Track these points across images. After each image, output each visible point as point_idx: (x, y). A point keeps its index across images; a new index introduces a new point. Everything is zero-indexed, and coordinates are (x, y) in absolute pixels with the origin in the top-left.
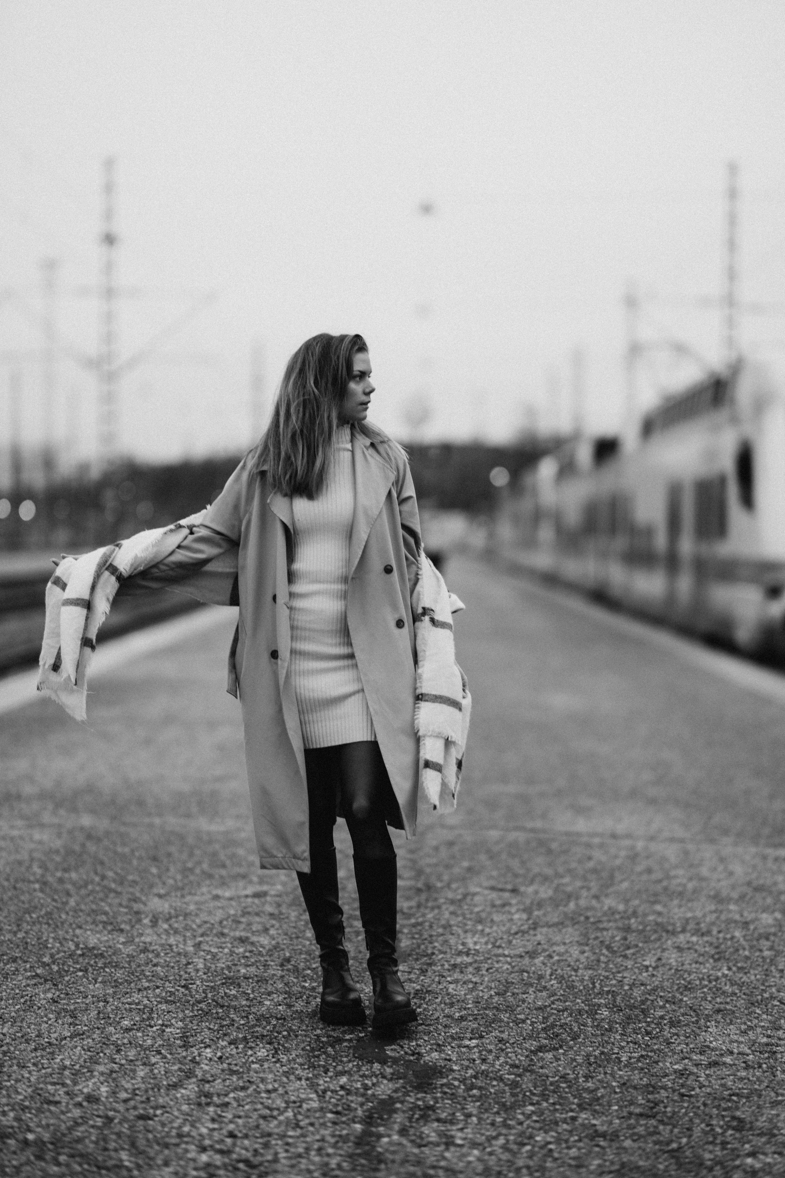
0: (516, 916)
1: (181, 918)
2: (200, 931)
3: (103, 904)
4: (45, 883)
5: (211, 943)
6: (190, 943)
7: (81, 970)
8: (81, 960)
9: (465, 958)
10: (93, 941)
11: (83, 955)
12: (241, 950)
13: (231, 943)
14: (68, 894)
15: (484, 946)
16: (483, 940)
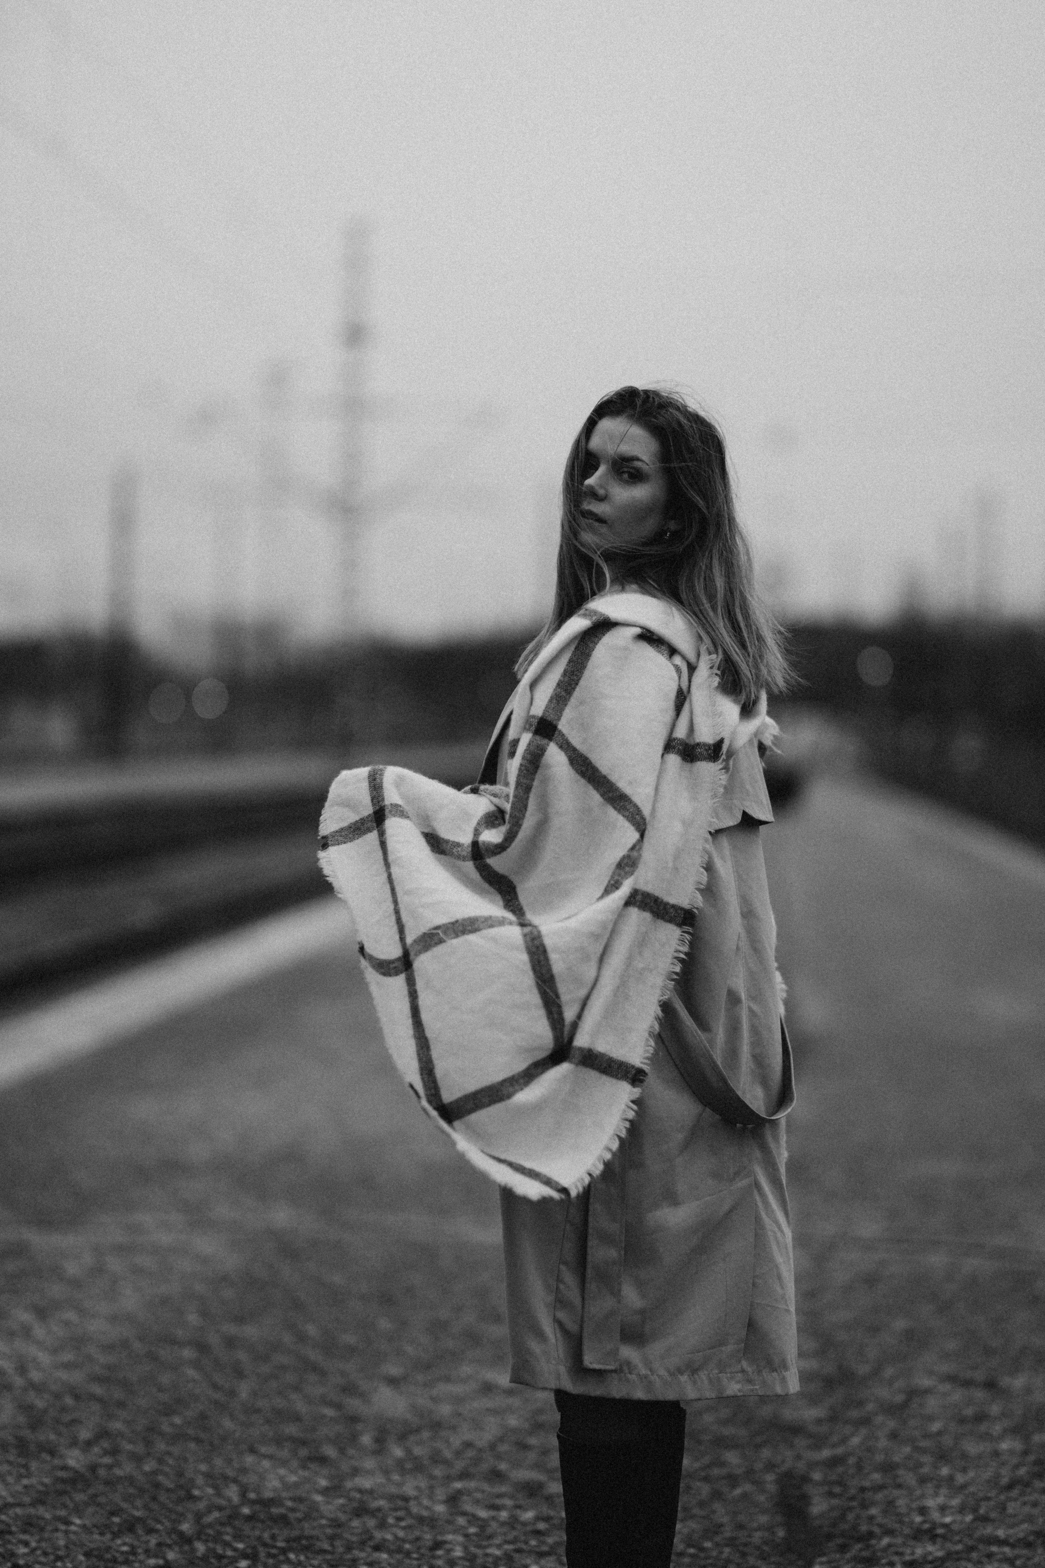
0: (1004, 1446)
1: (426, 1434)
2: (459, 1465)
3: (294, 1396)
4: (203, 1348)
5: (479, 1495)
6: (441, 1494)
7: (245, 1556)
8: (247, 1529)
9: (930, 1548)
10: (272, 1485)
11: (250, 1518)
12: (529, 1515)
13: (512, 1497)
14: (240, 1374)
15: (959, 1518)
16: (955, 1502)
